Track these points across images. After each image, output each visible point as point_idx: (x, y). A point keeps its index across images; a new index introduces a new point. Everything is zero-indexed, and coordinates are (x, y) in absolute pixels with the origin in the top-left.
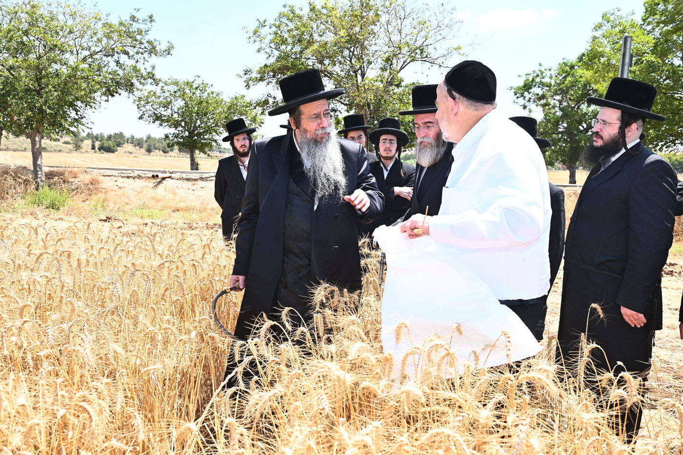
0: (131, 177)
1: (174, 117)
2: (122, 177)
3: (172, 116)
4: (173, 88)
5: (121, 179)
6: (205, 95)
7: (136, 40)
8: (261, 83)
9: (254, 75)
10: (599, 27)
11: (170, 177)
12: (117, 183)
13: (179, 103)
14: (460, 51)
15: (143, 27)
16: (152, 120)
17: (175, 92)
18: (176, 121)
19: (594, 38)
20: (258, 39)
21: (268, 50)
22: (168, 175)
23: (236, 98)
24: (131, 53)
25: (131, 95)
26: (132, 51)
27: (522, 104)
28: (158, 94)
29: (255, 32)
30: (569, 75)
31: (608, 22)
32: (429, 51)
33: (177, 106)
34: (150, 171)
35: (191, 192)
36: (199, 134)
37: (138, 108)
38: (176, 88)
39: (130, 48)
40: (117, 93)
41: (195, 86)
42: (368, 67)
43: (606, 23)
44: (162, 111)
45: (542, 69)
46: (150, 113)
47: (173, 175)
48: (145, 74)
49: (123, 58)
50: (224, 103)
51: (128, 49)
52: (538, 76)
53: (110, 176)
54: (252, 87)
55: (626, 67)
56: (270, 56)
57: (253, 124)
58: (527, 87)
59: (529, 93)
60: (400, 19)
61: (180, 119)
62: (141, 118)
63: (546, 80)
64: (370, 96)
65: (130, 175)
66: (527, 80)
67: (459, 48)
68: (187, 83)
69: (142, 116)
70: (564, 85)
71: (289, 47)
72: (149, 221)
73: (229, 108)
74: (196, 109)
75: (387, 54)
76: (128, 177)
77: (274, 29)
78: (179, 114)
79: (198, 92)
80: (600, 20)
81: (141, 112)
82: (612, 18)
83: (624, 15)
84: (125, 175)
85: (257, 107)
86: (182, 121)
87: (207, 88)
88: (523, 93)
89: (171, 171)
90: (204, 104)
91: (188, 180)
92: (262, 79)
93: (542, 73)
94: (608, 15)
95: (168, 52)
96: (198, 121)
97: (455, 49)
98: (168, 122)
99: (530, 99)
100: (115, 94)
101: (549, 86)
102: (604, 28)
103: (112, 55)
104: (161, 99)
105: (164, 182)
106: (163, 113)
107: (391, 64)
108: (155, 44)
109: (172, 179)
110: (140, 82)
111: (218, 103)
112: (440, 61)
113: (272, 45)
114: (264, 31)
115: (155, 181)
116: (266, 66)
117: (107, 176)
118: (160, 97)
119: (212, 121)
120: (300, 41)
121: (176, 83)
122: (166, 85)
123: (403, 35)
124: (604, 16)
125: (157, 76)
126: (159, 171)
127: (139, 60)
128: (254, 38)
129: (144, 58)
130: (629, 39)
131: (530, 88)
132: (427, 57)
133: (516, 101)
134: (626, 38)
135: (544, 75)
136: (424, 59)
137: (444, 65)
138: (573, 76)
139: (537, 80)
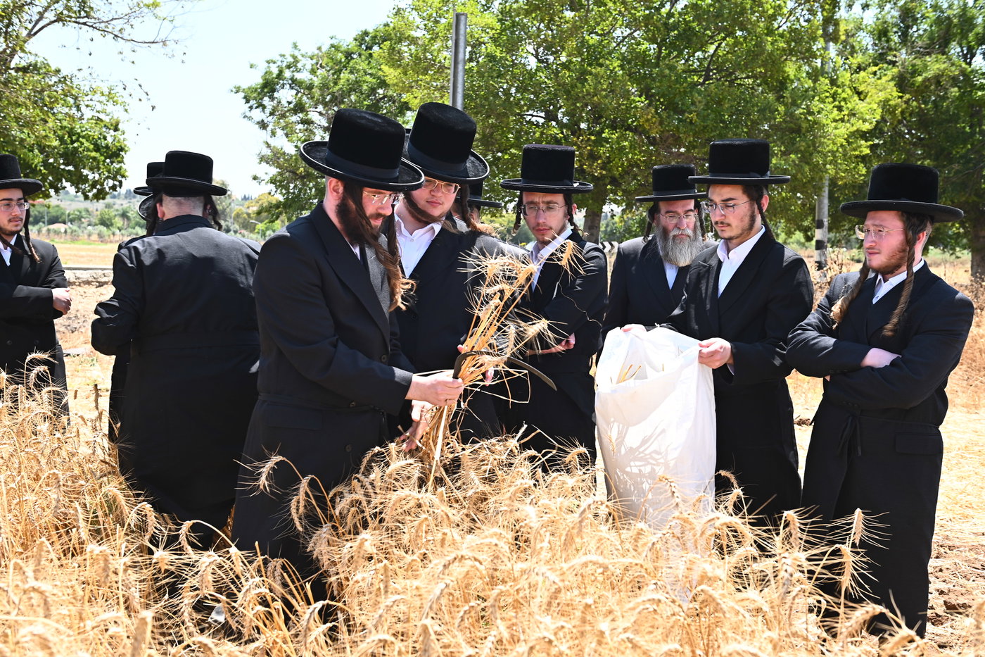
14: (160, 11)
19: (398, 10)
27: (259, 119)
30: (345, 68)
32: (95, 4)
45: (296, 53)
52: (289, 67)
58: (269, 87)
59: (272, 98)
63: (304, 76)
66: (269, 72)
67: (155, 5)
70: (337, 88)
88: (262, 99)
93: (296, 61)
97: (148, 6)
99: (273, 110)
101: (310, 87)
107: (10, 25)
112: (116, 27)
130: (463, 18)
131: (273, 90)
132: (88, 16)
133: (248, 114)
134: (458, 16)
135: (299, 65)
136: (81, 21)
137: (125, 35)
138: (351, 72)
139: (287, 74)
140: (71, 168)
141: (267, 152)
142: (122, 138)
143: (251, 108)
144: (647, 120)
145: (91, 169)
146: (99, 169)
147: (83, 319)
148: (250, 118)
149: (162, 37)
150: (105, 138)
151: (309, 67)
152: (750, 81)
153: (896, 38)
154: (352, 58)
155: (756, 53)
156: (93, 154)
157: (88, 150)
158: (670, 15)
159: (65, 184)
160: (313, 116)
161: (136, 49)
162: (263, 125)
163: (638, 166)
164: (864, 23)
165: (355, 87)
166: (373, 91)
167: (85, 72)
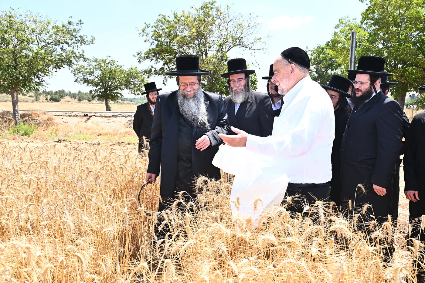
0: (71, 116)
1: (95, 80)
2: (66, 116)
3: (94, 79)
4: (94, 64)
5: (65, 117)
6: (114, 67)
7: (73, 35)
8: (147, 59)
9: (143, 55)
10: (338, 26)
11: (94, 116)
12: (63, 120)
13: (98, 72)
14: (262, 41)
15: (76, 27)
16: (82, 82)
17: (96, 66)
18: (97, 82)
19: (335, 33)
20: (145, 34)
21: (151, 41)
22: (93, 114)
23: (132, 69)
24: (70, 43)
25: (70, 67)
26: (70, 42)
28: (86, 67)
29: (143, 31)
30: (321, 53)
31: (342, 24)
32: (244, 40)
33: (97, 74)
34: (82, 112)
35: (107, 124)
36: (110, 90)
37: (74, 75)
38: (96, 64)
39: (69, 40)
40: (62, 66)
41: (107, 62)
42: (209, 50)
43: (341, 24)
44: (88, 77)
46: (81, 78)
47: (96, 114)
48: (78, 55)
49: (66, 46)
50: (124, 72)
51: (68, 41)
53: (59, 115)
54: (142, 62)
55: (354, 49)
56: (152, 44)
57: (142, 84)
60: (227, 22)
61: (99, 82)
62: (76, 81)
64: (211, 67)
65: (71, 115)
67: (260, 39)
68: (103, 60)
69: (76, 80)
70: (319, 59)
71: (163, 39)
72: (84, 141)
73: (128, 75)
74: (108, 75)
75: (220, 42)
76: (70, 116)
77: (154, 28)
78: (98, 79)
79: (109, 66)
80: (338, 23)
81: (76, 78)
82: (344, 22)
83: (351, 20)
84: (68, 115)
85: (145, 74)
86: (100, 82)
87: (115, 63)
89: (95, 112)
90: (113, 72)
91: (105, 117)
92: (147, 58)
94: (342, 20)
95: (92, 42)
96: (110, 82)
98: (92, 83)
100: (61, 67)
102: (340, 27)
103: (59, 45)
104: (88, 70)
105: (91, 118)
106: (89, 78)
107: (222, 48)
108: (84, 37)
109: (96, 116)
110: (76, 60)
111: (121, 72)
112: (250, 46)
113: (153, 38)
114: (148, 30)
115: (86, 118)
116: (150, 50)
117: (57, 115)
118: (87, 69)
119: (118, 82)
120: (169, 35)
121: (96, 61)
122: (90, 61)
123: (229, 32)
124: (340, 20)
125: (86, 56)
126: (88, 112)
127: (75, 47)
128: (143, 34)
129: (78, 46)
130: (355, 33)
132: (242, 44)
134: (353, 33)
137: (253, 48)
138: (324, 54)
144: (422, 63)
149: (262, 48)
154: (324, 50)
161: (255, 52)
163: (419, 79)
165: (325, 59)
166: (330, 59)
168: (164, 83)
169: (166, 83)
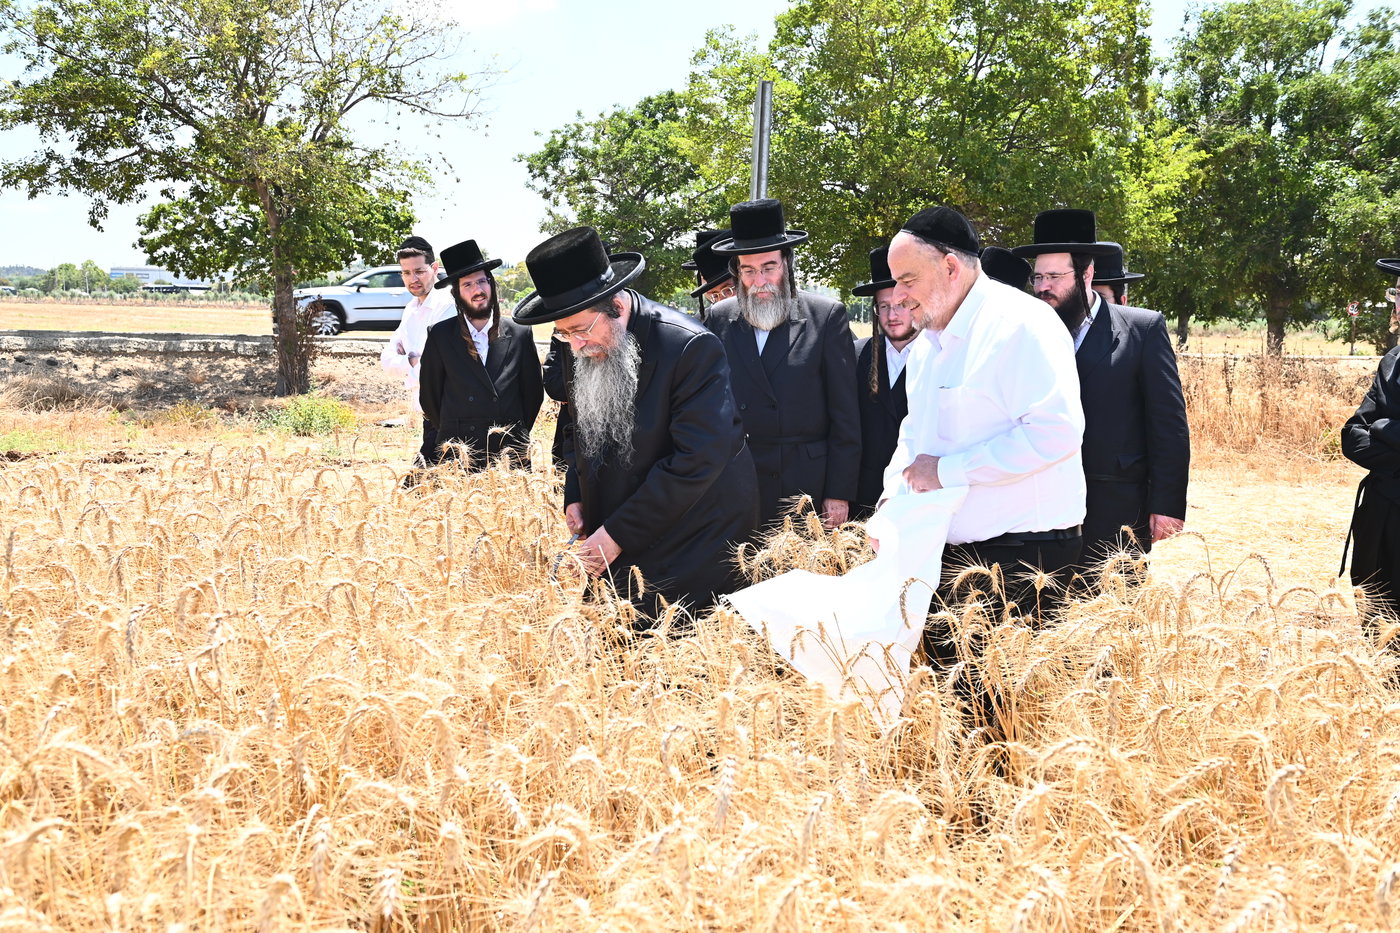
10: (701, 57)
14: (467, 84)
19: (694, 77)
27: (542, 188)
30: (629, 136)
31: (716, 49)
32: (405, 78)
43: (712, 51)
45: (581, 123)
52: (573, 136)
55: (766, 136)
56: (36, 63)
58: (554, 155)
59: (555, 167)
63: (588, 145)
66: (553, 141)
67: (462, 78)
70: (621, 156)
80: (701, 44)
82: (722, 43)
83: (742, 40)
85: (20, 182)
88: (545, 168)
92: (26, 117)
93: (579, 129)
94: (715, 37)
97: (456, 80)
99: (556, 179)
101: (594, 155)
102: (710, 59)
107: (324, 101)
112: (424, 100)
124: (709, 37)
130: (768, 86)
131: (558, 160)
132: (398, 91)
133: (531, 183)
134: (764, 84)
135: (584, 134)
136: (392, 95)
137: (432, 108)
138: (635, 141)
139: (571, 143)
140: (361, 240)
141: (549, 220)
142: (410, 209)
143: (534, 177)
145: (382, 241)
146: (389, 240)
147: (393, 390)
148: (533, 187)
149: (468, 110)
150: (394, 209)
151: (592, 135)
152: (1054, 149)
153: (1195, 105)
154: (636, 127)
155: (1061, 120)
156: (384, 226)
157: (379, 222)
158: (973, 83)
159: (356, 255)
160: (596, 184)
161: (442, 122)
162: (547, 195)
164: (1164, 88)
165: (638, 155)
166: (656, 159)
167: (392, 146)
168: (94, 223)
169: (102, 222)
